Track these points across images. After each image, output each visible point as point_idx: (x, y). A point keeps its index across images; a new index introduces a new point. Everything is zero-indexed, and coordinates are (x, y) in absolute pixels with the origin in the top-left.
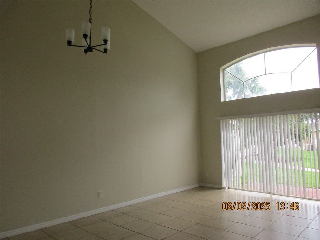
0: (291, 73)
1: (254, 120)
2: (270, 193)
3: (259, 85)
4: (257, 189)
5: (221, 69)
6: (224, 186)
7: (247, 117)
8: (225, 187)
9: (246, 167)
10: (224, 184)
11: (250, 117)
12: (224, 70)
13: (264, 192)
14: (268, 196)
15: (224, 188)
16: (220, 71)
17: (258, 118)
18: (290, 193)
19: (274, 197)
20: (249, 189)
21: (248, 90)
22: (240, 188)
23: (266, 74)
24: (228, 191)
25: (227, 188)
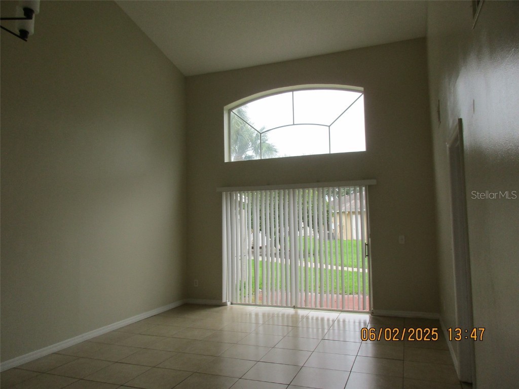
0: (329, 126)
1: (275, 193)
2: (294, 307)
3: (267, 142)
4: (276, 302)
5: (226, 108)
6: (224, 300)
7: (266, 190)
8: (226, 302)
9: (261, 269)
10: (226, 297)
11: (270, 189)
12: (230, 111)
13: (287, 307)
14: (291, 311)
15: (225, 304)
16: (225, 112)
17: (282, 192)
18: (324, 304)
19: (301, 312)
20: (265, 303)
21: (251, 149)
22: (251, 303)
23: (294, 124)
24: (231, 308)
25: (229, 303)
